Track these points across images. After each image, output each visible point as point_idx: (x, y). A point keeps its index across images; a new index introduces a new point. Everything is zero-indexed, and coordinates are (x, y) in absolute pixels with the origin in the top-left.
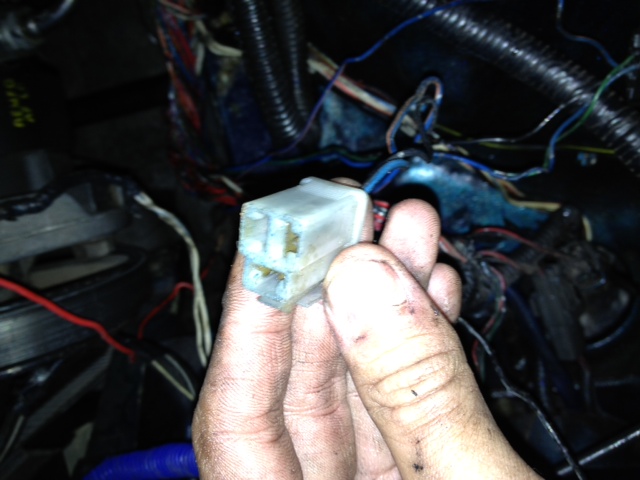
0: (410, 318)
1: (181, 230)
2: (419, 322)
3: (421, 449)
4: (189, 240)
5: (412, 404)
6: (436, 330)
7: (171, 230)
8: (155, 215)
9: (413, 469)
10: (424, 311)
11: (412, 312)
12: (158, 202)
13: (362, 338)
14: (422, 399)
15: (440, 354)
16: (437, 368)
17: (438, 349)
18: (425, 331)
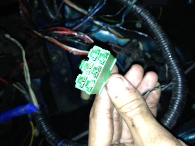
0: (128, 91)
1: (19, 45)
2: (130, 92)
3: (133, 121)
4: (22, 48)
5: (130, 111)
6: (135, 94)
7: (16, 45)
8: (11, 41)
9: (132, 127)
10: (131, 89)
11: (129, 90)
12: (12, 37)
13: (116, 97)
14: (132, 110)
15: (137, 99)
16: (136, 103)
17: (136, 98)
18: (132, 94)
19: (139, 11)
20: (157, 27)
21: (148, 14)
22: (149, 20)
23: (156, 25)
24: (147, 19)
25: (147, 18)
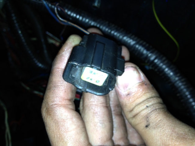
19: (152, 58)
20: (179, 80)
21: (166, 62)
22: (166, 70)
23: (178, 77)
24: (165, 69)
25: (164, 67)
